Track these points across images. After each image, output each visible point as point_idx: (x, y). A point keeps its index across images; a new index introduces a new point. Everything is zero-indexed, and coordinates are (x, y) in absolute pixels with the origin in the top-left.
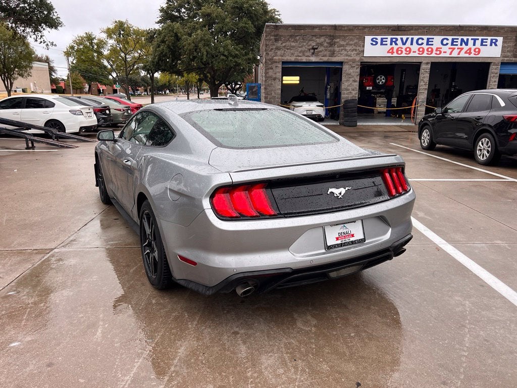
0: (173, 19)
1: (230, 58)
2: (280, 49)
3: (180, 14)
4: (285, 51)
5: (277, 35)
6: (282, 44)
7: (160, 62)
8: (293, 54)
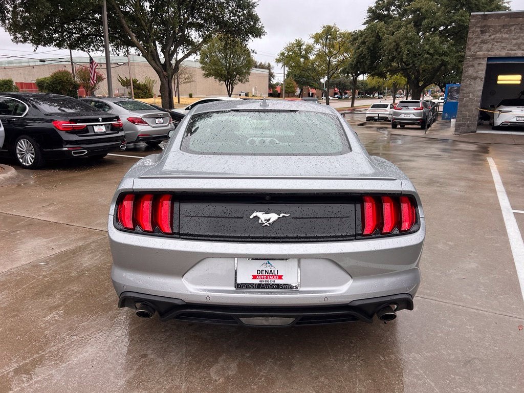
0: (381, 17)
1: (436, 56)
2: (486, 43)
3: (389, 12)
4: (493, 44)
5: (485, 26)
6: (490, 36)
7: (358, 64)
8: (504, 48)
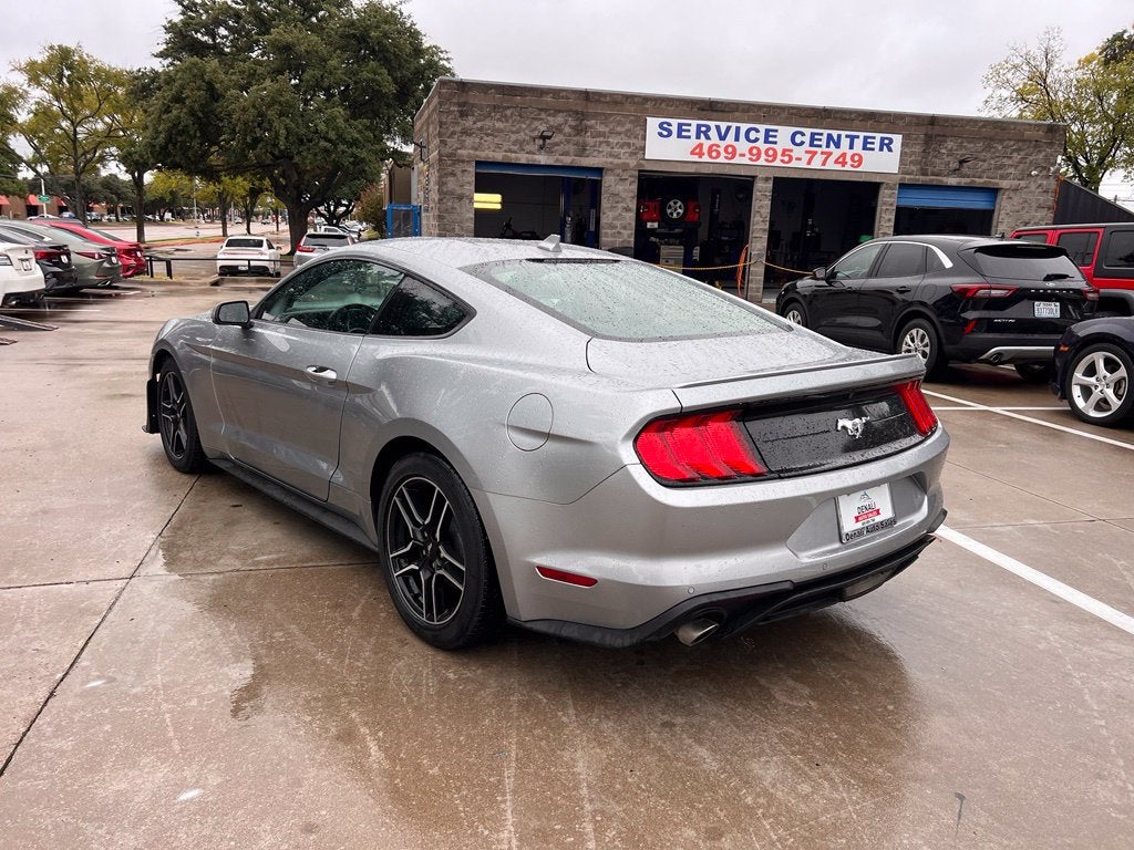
0: (198, 49)
1: (342, 147)
2: (470, 135)
3: (214, 40)
4: (481, 138)
5: (465, 104)
6: (475, 123)
8: (498, 146)
